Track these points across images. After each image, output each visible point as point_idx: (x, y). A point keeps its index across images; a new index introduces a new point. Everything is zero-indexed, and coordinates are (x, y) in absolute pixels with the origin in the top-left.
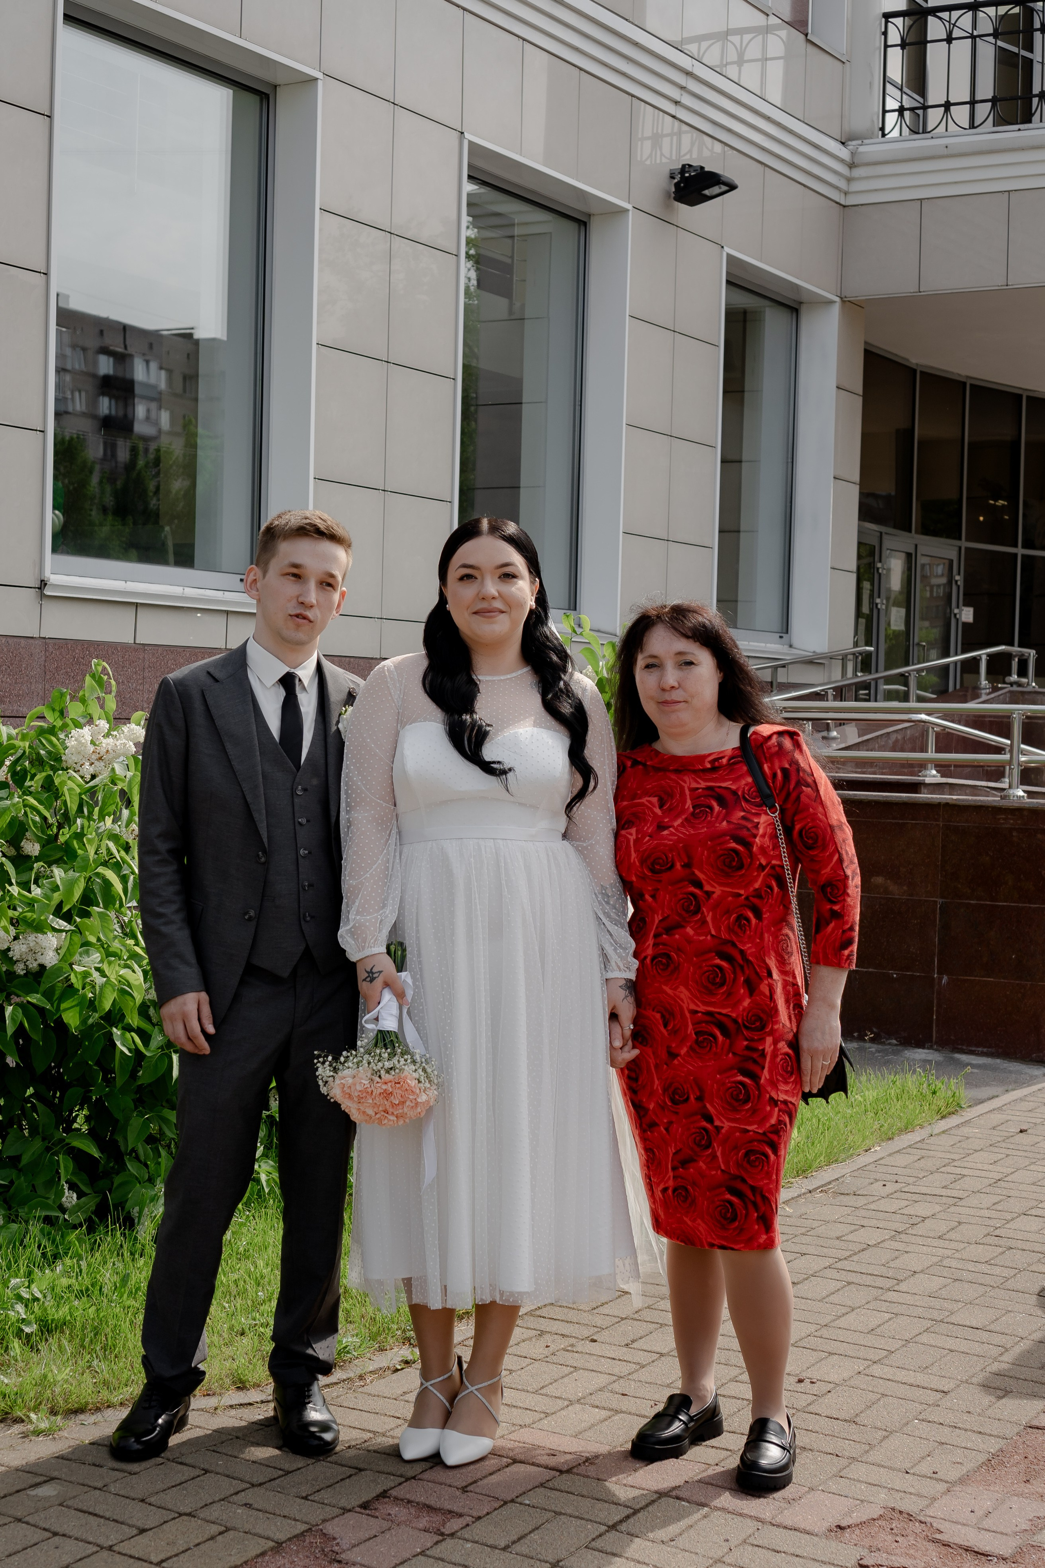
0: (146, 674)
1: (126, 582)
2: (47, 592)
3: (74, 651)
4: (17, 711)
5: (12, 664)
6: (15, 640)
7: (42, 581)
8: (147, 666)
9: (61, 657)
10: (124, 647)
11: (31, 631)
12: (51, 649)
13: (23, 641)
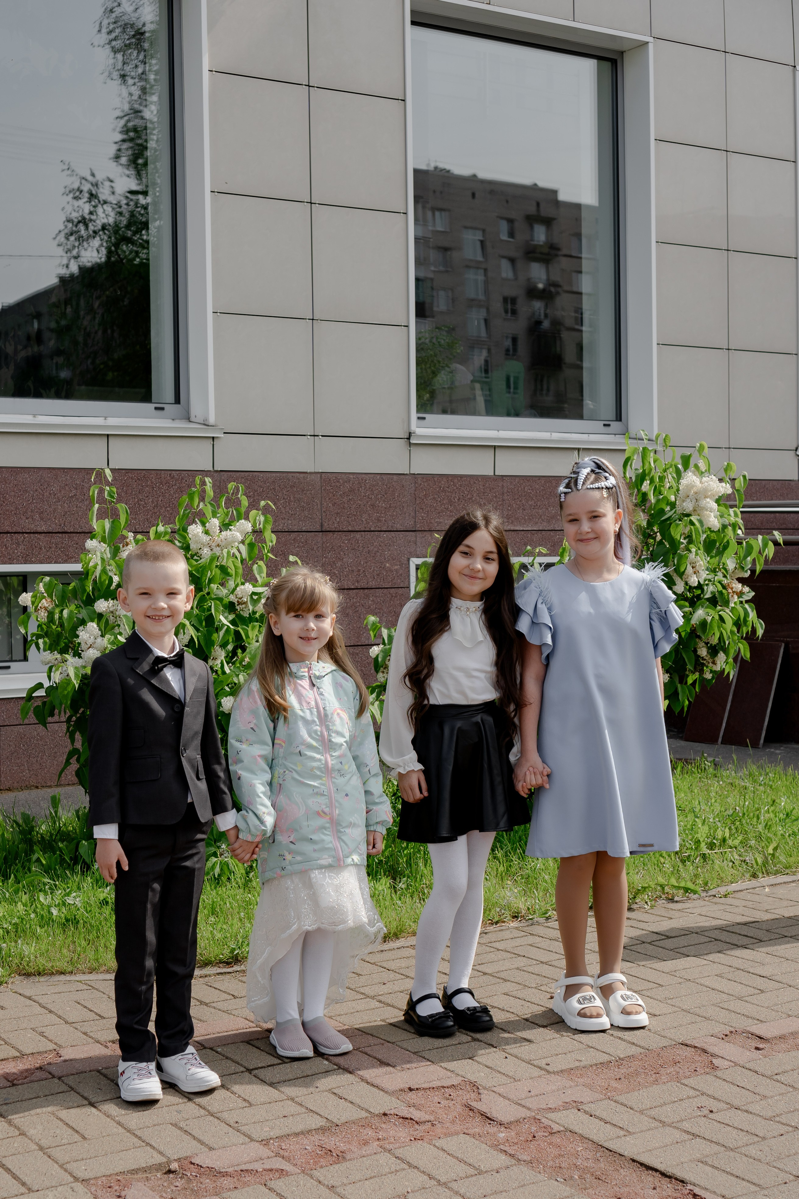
0: (505, 497)
1: (498, 431)
2: (412, 441)
3: (440, 482)
4: (392, 527)
5: (386, 494)
6: (389, 476)
7: (410, 433)
8: (505, 491)
9: (428, 487)
10: (485, 478)
11: (403, 469)
12: (419, 482)
13: (395, 477)
